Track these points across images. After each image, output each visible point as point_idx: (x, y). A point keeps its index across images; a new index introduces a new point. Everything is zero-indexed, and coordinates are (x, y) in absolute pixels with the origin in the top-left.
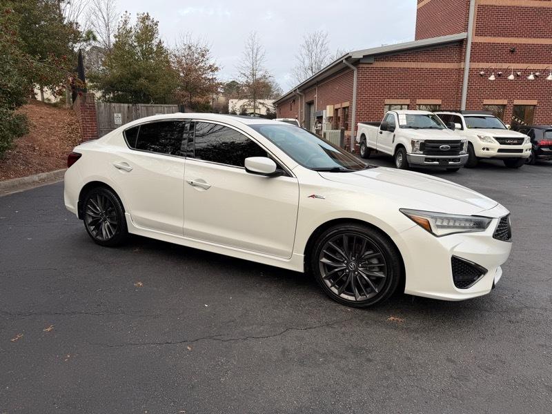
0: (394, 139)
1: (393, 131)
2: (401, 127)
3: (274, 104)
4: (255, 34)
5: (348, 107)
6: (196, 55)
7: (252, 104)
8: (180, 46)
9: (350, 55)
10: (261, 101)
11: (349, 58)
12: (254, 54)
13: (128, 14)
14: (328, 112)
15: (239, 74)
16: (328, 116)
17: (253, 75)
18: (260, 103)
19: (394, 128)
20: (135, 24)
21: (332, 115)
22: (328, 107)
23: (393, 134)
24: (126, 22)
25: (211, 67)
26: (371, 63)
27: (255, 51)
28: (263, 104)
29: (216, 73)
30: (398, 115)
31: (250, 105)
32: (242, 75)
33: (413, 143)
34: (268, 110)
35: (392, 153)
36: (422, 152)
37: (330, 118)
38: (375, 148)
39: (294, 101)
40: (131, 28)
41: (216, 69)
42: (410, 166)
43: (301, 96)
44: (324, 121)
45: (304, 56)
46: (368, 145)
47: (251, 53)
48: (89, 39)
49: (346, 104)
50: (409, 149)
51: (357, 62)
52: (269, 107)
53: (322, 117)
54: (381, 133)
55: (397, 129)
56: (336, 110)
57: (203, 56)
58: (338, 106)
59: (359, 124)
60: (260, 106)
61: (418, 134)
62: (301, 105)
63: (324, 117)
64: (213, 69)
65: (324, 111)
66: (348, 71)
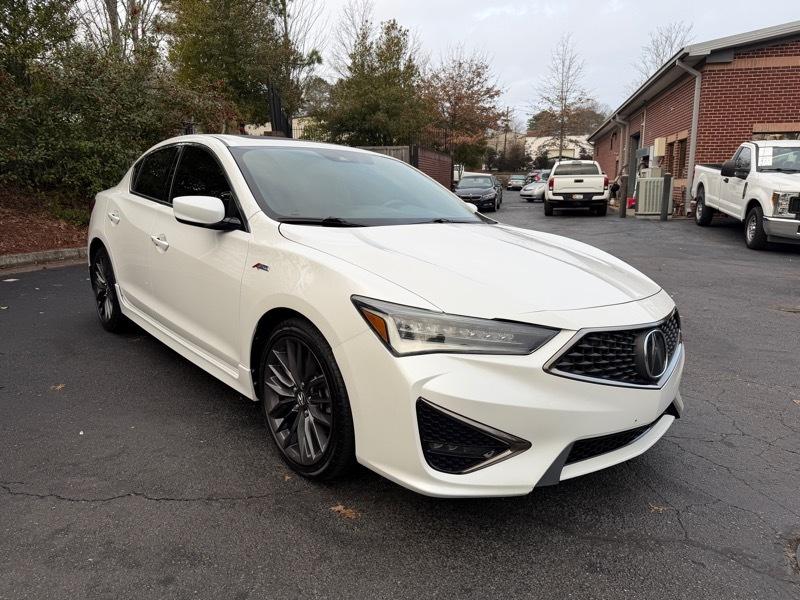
0: (745, 191)
1: (744, 178)
2: (760, 170)
3: (588, 140)
4: (569, 37)
5: (686, 139)
6: (470, 75)
7: (558, 142)
8: (449, 64)
9: (685, 51)
10: (573, 138)
11: (684, 57)
12: (567, 68)
13: (369, 24)
14: (657, 149)
15: (539, 99)
16: (656, 155)
17: (562, 99)
18: (571, 141)
19: (748, 172)
20: (378, 36)
21: (663, 154)
22: (657, 140)
23: (744, 181)
24: (365, 36)
25: (488, 91)
26: (730, 63)
27: (567, 63)
28: (576, 142)
29: (496, 98)
30: (757, 148)
31: (554, 144)
32: (544, 101)
33: (776, 198)
34: (583, 150)
35: (741, 217)
36: (793, 215)
37: (661, 159)
38: (716, 206)
39: (615, 134)
40: (372, 43)
41: (497, 93)
42: (769, 240)
43: (625, 126)
44: (650, 164)
45: (648, 64)
46: (707, 203)
47: (560, 66)
48: (313, 62)
49: (683, 135)
50: (768, 209)
51: (701, 63)
52: (585, 146)
53: (648, 157)
54: (726, 181)
55: (753, 172)
56: (670, 145)
57: (479, 75)
58: (672, 139)
59: (698, 167)
60: (571, 146)
61: (788, 182)
62: (624, 139)
63: (651, 158)
64: (491, 93)
65: (652, 147)
66: (688, 80)
